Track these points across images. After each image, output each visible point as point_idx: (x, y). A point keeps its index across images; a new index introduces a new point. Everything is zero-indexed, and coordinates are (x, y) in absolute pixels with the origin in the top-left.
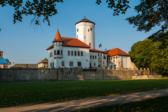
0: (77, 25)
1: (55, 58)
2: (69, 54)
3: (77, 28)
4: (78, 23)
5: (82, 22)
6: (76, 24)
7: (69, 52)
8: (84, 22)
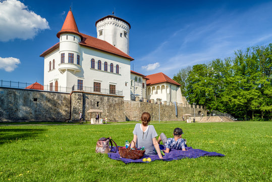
0: (99, 24)
1: (63, 71)
2: (93, 67)
3: (98, 30)
4: (103, 19)
5: (110, 18)
6: (97, 22)
7: (93, 61)
8: (115, 18)
